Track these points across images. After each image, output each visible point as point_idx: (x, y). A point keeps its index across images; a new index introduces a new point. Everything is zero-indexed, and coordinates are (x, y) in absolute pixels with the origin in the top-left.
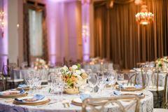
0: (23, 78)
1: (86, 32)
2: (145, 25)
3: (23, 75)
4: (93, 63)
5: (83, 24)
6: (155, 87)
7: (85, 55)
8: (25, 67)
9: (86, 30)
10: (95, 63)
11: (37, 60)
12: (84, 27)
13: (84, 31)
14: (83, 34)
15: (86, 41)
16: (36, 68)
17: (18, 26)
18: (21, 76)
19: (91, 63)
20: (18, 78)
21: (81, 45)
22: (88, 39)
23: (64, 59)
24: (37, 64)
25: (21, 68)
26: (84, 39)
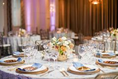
0: (10, 44)
1: (53, 8)
2: (96, 5)
3: (10, 41)
4: (60, 32)
5: (51, 3)
6: (113, 52)
7: (52, 26)
8: (11, 35)
9: (53, 7)
10: (61, 32)
11: (20, 29)
12: (51, 5)
13: (51, 8)
14: (51, 11)
15: (52, 15)
16: (19, 36)
17: (4, 4)
18: (8, 42)
19: (58, 32)
20: (6, 43)
21: (49, 19)
22: (54, 14)
24: (20, 33)
25: (8, 36)
26: (51, 14)
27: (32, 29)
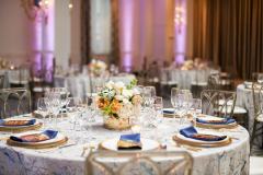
1: (181, 17)
4: (186, 69)
5: (177, 4)
9: (180, 14)
11: (93, 61)
12: (177, 9)
13: (178, 16)
14: (176, 21)
15: (180, 31)
17: (71, 6)
19: (183, 68)
21: (173, 39)
22: (183, 28)
23: (145, 59)
24: (93, 68)
25: (68, 75)
26: (177, 29)
27: (134, 60)
